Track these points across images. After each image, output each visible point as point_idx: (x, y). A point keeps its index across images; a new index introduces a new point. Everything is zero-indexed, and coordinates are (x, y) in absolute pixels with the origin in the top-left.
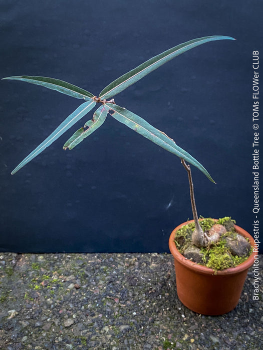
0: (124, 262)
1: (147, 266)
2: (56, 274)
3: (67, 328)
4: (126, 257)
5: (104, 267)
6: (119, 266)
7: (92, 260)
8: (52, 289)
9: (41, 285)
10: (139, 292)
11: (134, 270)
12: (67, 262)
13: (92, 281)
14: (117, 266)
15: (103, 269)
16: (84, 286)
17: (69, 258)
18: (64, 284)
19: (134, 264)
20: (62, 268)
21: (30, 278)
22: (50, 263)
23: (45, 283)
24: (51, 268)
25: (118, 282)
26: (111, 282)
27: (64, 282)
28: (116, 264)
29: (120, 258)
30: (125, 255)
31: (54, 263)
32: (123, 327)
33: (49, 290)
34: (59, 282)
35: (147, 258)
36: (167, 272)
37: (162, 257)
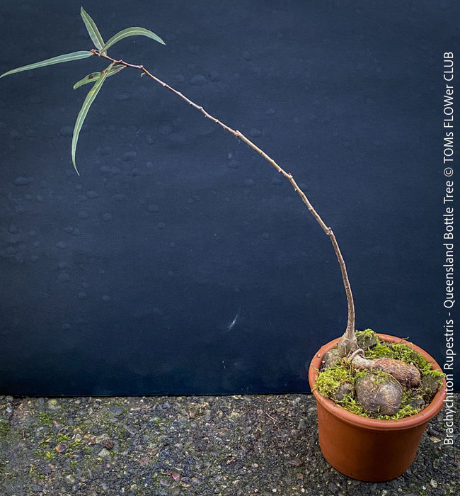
0: (187, 410)
1: (224, 416)
2: (78, 432)
4: (191, 400)
5: (155, 419)
6: (179, 416)
7: (136, 406)
8: (73, 458)
9: (56, 451)
10: (212, 462)
11: (204, 423)
12: (96, 409)
13: (137, 444)
14: (177, 417)
15: (154, 422)
16: (125, 453)
17: (99, 403)
18: (92, 449)
19: (203, 414)
20: (89, 421)
21: (37, 440)
22: (69, 412)
23: (61, 449)
24: (71, 421)
25: (178, 445)
26: (167, 445)
27: (92, 445)
28: (175, 413)
29: (180, 402)
30: (189, 398)
31: (75, 413)
33: (68, 460)
34: (84, 445)
35: (225, 402)
36: (256, 426)
37: (249, 400)
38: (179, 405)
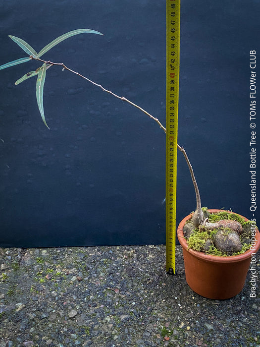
0: (123, 254)
1: (144, 257)
2: (59, 267)
3: (71, 318)
4: (125, 249)
5: (104, 260)
6: (118, 258)
7: (92, 253)
8: (56, 282)
9: (46, 278)
10: (138, 283)
11: (133, 262)
12: (69, 255)
13: (94, 274)
14: (116, 259)
15: (103, 261)
16: (86, 279)
17: (71, 252)
18: (67, 276)
19: (132, 256)
20: (65, 262)
21: (35, 272)
22: (54, 257)
23: (49, 276)
24: (55, 262)
25: (117, 274)
26: (111, 274)
27: (67, 274)
28: (116, 256)
29: (119, 250)
30: (123, 248)
31: (57, 257)
32: (123, 317)
33: (53, 283)
34: (62, 274)
35: (145, 250)
36: (164, 263)
37: (159, 248)
38: (118, 252)
